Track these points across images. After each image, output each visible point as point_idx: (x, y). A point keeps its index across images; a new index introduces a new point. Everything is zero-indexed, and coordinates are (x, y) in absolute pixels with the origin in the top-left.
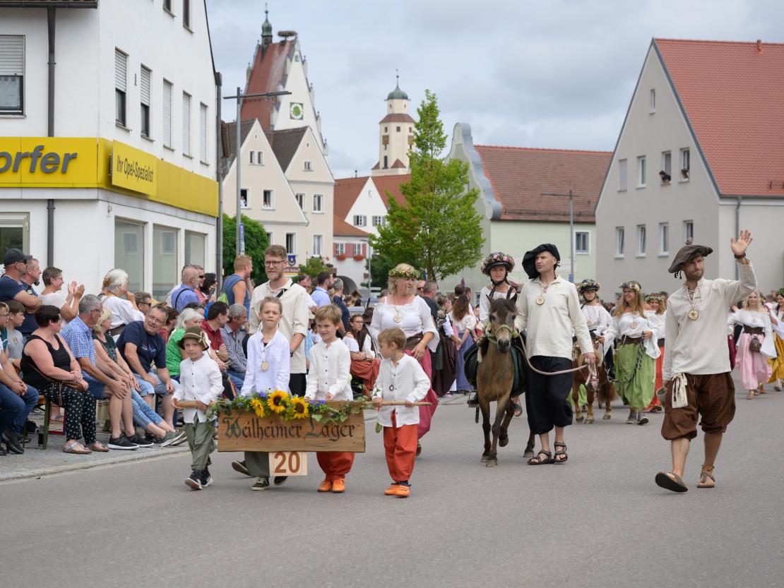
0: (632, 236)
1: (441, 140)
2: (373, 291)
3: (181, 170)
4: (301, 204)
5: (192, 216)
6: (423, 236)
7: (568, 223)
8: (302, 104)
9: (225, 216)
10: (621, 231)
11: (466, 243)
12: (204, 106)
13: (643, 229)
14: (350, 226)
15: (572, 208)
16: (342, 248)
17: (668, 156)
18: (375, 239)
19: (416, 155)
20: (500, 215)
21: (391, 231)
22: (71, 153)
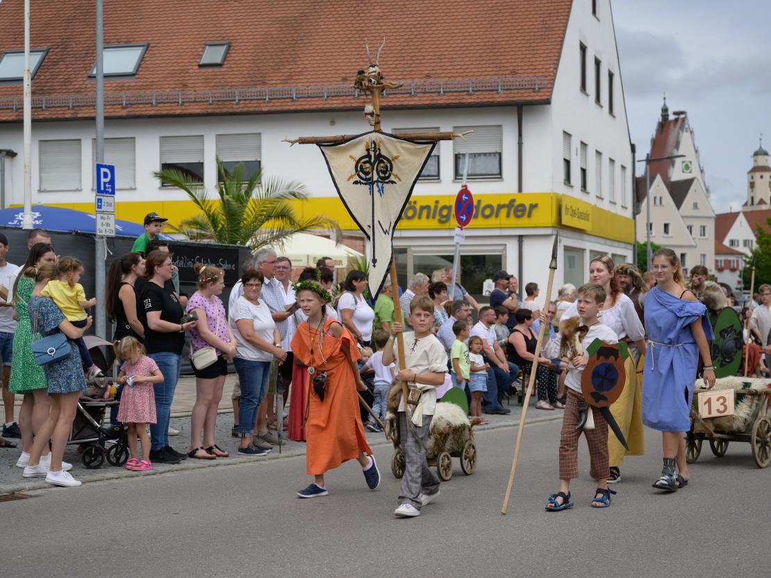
2: (744, 293)
3: (608, 213)
4: (691, 232)
5: (616, 244)
9: (638, 243)
12: (623, 168)
14: (727, 247)
16: (721, 263)
18: (747, 257)
21: (760, 252)
22: (534, 203)
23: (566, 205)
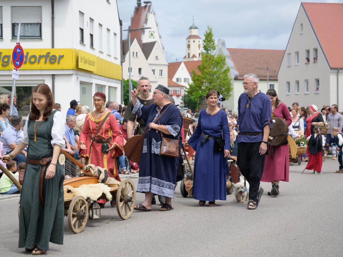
0: (293, 85)
1: (214, 47)
2: (184, 110)
3: (106, 61)
4: (154, 73)
5: (111, 80)
6: (207, 87)
7: (266, 80)
8: (154, 32)
9: (124, 80)
10: (289, 83)
11: (225, 90)
12: (115, 34)
13: (298, 82)
14: (174, 82)
15: (268, 74)
16: (171, 92)
17: (308, 52)
18: (186, 88)
19: (204, 53)
20: (238, 77)
21: (194, 85)
22: (62, 55)
23: (81, 56)
